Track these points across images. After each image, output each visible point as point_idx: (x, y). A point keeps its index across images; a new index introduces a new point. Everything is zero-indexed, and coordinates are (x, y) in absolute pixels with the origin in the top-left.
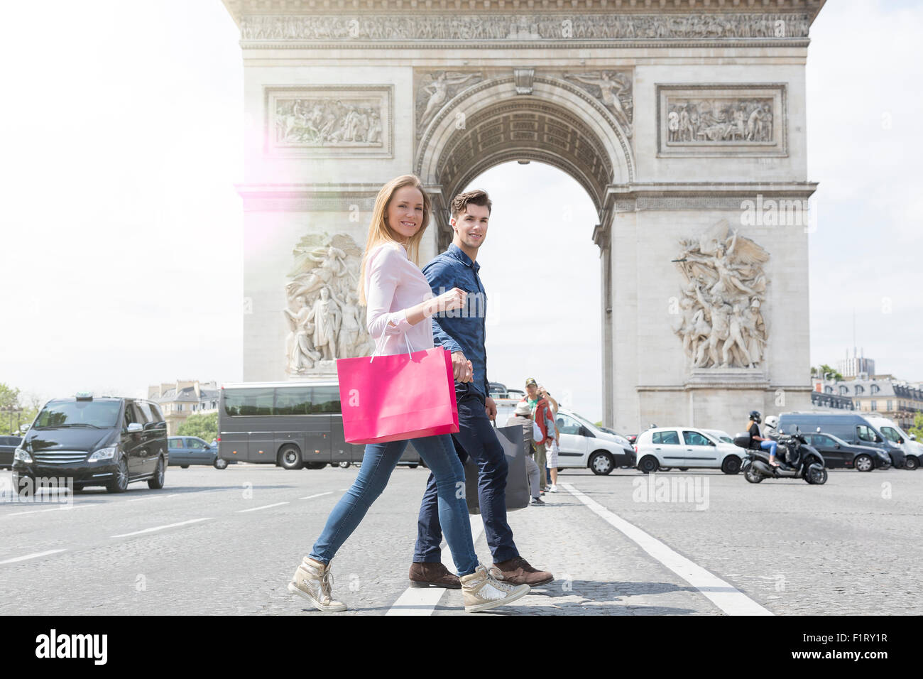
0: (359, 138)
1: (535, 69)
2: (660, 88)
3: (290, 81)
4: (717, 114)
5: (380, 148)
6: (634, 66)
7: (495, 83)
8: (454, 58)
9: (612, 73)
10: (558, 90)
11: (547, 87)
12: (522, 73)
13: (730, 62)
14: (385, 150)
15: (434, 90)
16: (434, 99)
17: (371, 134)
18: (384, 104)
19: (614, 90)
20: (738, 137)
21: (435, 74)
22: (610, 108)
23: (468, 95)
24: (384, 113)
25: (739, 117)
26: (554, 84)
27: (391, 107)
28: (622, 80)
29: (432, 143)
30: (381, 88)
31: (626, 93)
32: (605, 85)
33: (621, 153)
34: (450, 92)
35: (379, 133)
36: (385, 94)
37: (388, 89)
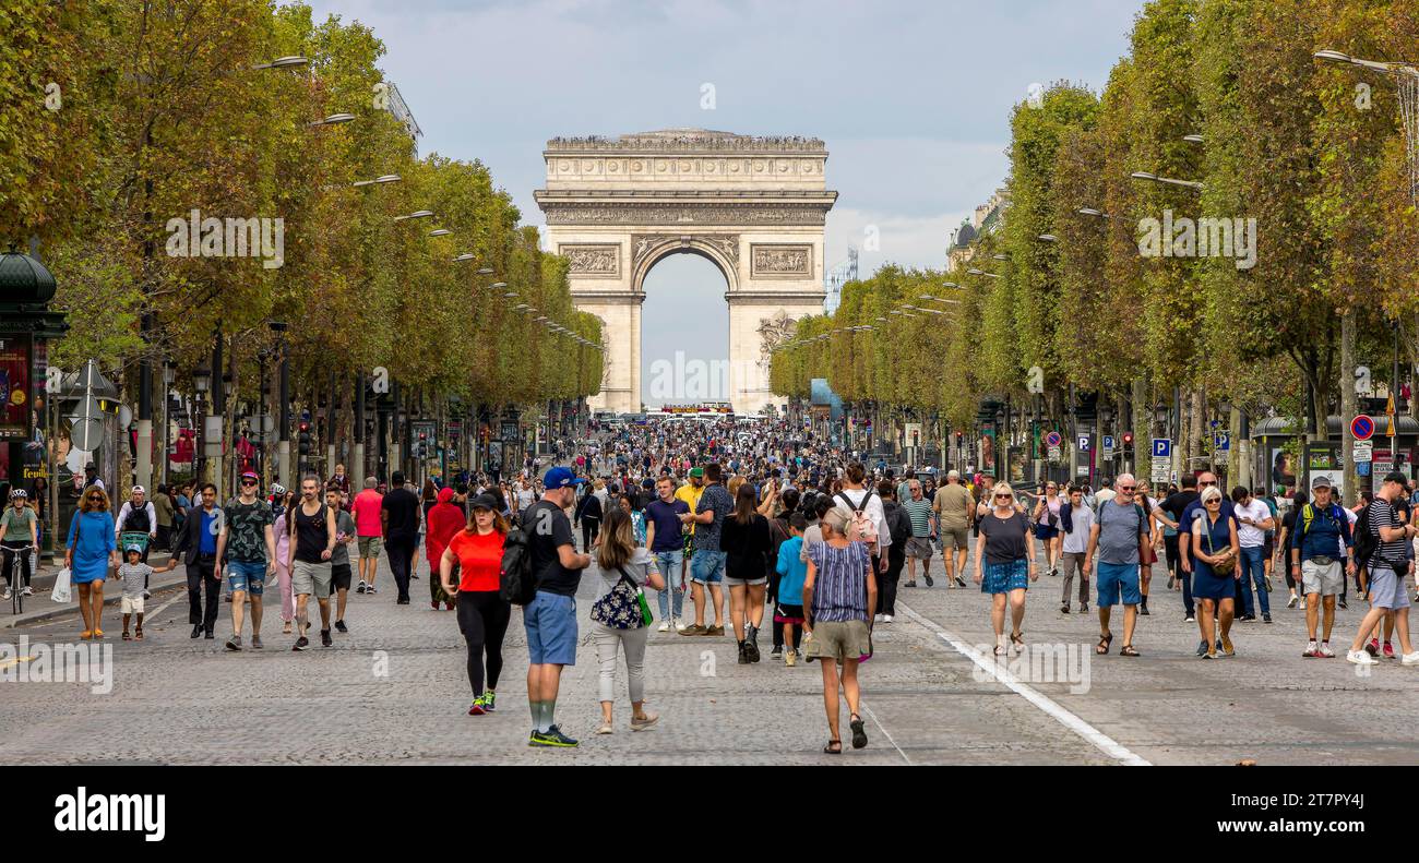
0: (604, 268)
1: (692, 235)
2: (752, 245)
3: (571, 241)
4: (780, 258)
5: (615, 274)
6: (738, 235)
7: (672, 241)
8: (652, 230)
9: (729, 237)
10: (703, 245)
11: (697, 243)
12: (685, 237)
13: (787, 232)
14: (617, 274)
15: (641, 244)
16: (642, 249)
17: (610, 267)
18: (617, 251)
19: (729, 245)
20: (790, 268)
21: (641, 237)
22: (728, 254)
23: (658, 247)
24: (617, 257)
25: (791, 259)
26: (700, 242)
27: (620, 253)
28: (733, 239)
29: (640, 270)
30: (615, 244)
31: (736, 247)
32: (726, 242)
33: (733, 276)
34: (649, 246)
35: (614, 266)
36: (617, 247)
37: (619, 244)
